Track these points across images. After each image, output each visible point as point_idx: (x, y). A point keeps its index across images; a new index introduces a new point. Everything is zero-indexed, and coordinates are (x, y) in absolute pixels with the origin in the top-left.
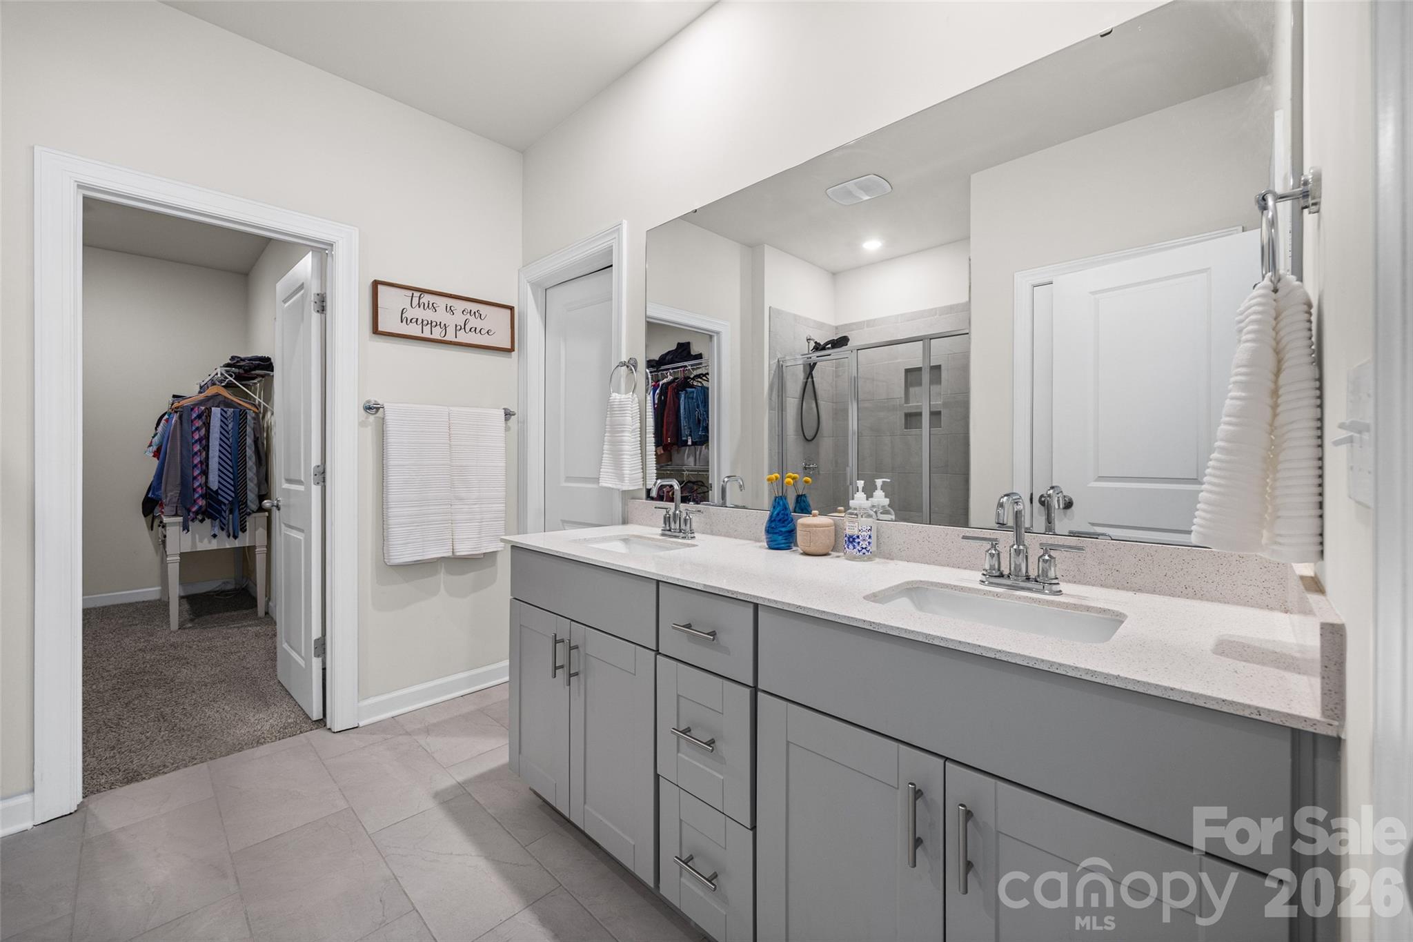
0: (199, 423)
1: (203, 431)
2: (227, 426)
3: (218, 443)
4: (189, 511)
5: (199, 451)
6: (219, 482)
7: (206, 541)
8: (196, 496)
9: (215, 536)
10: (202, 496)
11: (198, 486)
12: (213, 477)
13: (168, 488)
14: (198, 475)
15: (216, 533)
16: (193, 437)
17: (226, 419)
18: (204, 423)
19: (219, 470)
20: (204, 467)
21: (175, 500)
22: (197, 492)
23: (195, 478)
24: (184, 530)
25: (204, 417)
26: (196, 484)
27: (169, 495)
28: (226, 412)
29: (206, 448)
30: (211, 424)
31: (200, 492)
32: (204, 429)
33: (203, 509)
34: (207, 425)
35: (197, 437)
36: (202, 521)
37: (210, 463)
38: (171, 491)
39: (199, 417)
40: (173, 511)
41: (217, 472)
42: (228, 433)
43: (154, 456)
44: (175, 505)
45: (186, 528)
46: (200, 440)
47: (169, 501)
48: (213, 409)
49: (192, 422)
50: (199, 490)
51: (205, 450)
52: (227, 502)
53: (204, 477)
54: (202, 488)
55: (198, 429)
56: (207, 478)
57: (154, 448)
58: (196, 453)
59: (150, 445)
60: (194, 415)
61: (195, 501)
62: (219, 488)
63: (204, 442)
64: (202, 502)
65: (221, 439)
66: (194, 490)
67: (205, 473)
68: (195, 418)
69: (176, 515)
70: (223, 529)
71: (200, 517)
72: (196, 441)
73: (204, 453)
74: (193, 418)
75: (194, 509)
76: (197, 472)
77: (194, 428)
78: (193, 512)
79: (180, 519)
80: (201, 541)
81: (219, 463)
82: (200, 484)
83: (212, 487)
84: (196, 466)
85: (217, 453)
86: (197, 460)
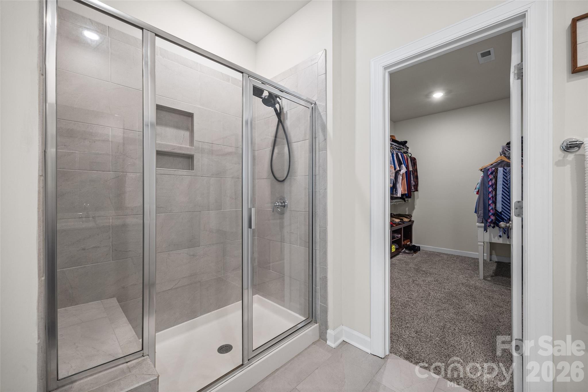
0: (491, 177)
1: (494, 181)
2: (507, 177)
3: (501, 187)
4: (487, 221)
5: (492, 191)
6: (502, 208)
7: (496, 238)
8: (490, 214)
9: (500, 236)
10: (493, 214)
12: (499, 205)
13: (479, 209)
15: (501, 235)
16: (488, 184)
17: (506, 173)
18: (494, 177)
19: (502, 201)
20: (494, 199)
21: (482, 215)
22: (491, 212)
23: (489, 205)
24: (485, 231)
25: (494, 173)
26: (490, 208)
27: (479, 212)
28: (506, 170)
29: (495, 190)
30: (498, 177)
31: (492, 212)
32: (494, 179)
33: (494, 221)
34: (496, 178)
35: (490, 184)
36: (493, 227)
37: (497, 198)
38: (481, 211)
39: (492, 173)
40: (481, 220)
42: (507, 181)
43: (477, 194)
44: (482, 218)
45: (486, 230)
46: (492, 185)
47: (480, 216)
48: (499, 168)
49: (488, 176)
52: (506, 219)
53: (494, 205)
54: (493, 210)
55: (491, 180)
56: (496, 205)
57: (477, 190)
58: (490, 192)
59: (476, 189)
60: (489, 173)
61: (489, 217)
62: (502, 211)
63: (494, 186)
64: (493, 218)
65: (503, 184)
66: (489, 211)
67: (495, 202)
68: (490, 174)
69: (482, 222)
70: (505, 233)
71: (492, 225)
72: (490, 186)
73: (494, 192)
74: (489, 174)
75: (489, 221)
76: (490, 202)
77: (489, 179)
78: (489, 222)
79: (483, 225)
80: (494, 238)
81: (502, 198)
82: (492, 208)
83: (498, 210)
84: (490, 199)
85: (501, 192)
86: (490, 196)
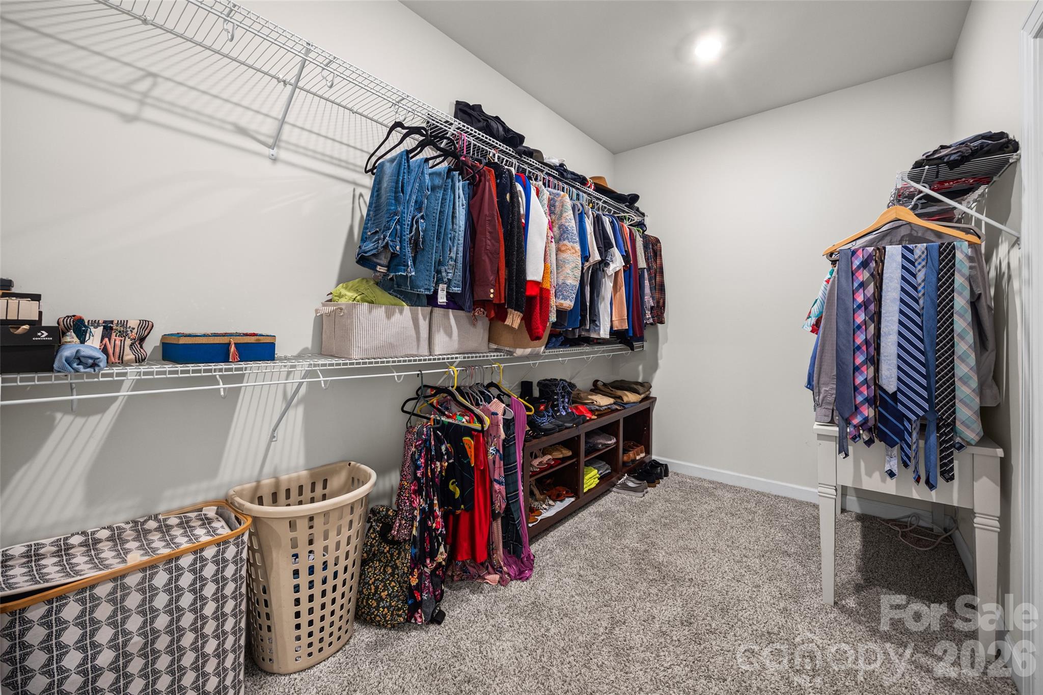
0: (864, 275)
1: (871, 289)
2: (914, 276)
3: (896, 309)
4: (848, 422)
5: (865, 322)
6: (899, 379)
7: (877, 475)
8: (859, 399)
9: (891, 474)
10: (870, 401)
11: (862, 383)
12: (888, 369)
13: (822, 380)
14: (863, 364)
15: (895, 469)
16: (854, 299)
17: (913, 263)
18: (872, 275)
19: (899, 357)
20: (872, 350)
21: (831, 399)
22: (861, 393)
23: (856, 369)
24: (840, 452)
25: (873, 264)
26: (859, 379)
27: (823, 389)
28: (912, 251)
29: (877, 317)
30: (885, 276)
31: (866, 393)
32: (872, 284)
33: (871, 423)
34: (878, 278)
35: (860, 299)
36: (869, 443)
37: (882, 344)
38: (826, 384)
39: (865, 264)
40: (828, 416)
41: (894, 361)
42: (915, 288)
43: (812, 331)
44: (831, 407)
45: (843, 449)
46: (865, 305)
47: (823, 400)
48: (888, 248)
49: (853, 274)
50: (864, 389)
51: (874, 322)
52: (913, 418)
53: (872, 369)
54: (868, 387)
55: (862, 285)
56: (877, 370)
57: (813, 320)
58: (859, 327)
59: (809, 317)
60: (857, 263)
61: (856, 408)
62: (899, 389)
63: (872, 307)
64: (868, 412)
65: (902, 301)
66: (856, 389)
67: (875, 361)
68: (859, 267)
69: (832, 422)
70: (906, 465)
71: (865, 436)
72: (859, 307)
73: (872, 328)
74: (855, 267)
75: (857, 420)
76: (860, 359)
77: (856, 285)
78: (855, 426)
79: (834, 430)
80: (869, 474)
81: (900, 345)
82: (866, 379)
83: (885, 387)
84: (859, 348)
85: (895, 327)
86: (860, 339)
